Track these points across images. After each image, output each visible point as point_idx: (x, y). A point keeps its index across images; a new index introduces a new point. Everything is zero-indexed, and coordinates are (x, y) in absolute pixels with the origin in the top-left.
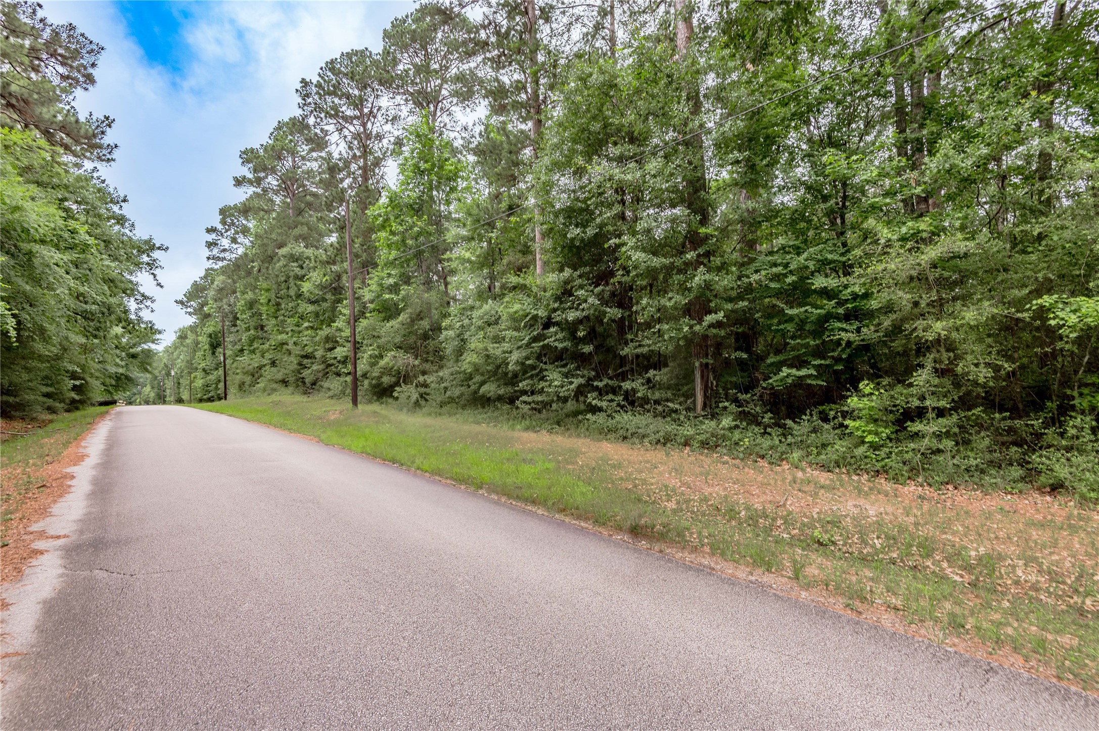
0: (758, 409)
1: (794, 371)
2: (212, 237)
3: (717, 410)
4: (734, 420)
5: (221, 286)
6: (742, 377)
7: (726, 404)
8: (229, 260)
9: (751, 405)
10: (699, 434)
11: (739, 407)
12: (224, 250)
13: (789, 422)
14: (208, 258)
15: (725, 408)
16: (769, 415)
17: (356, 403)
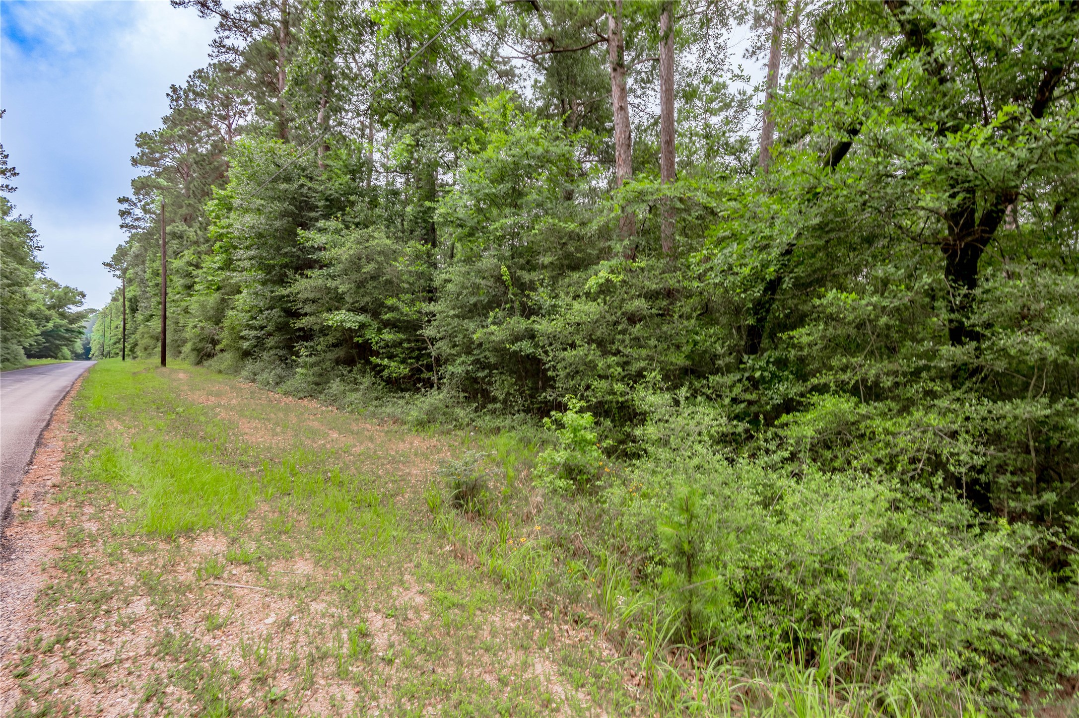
2: (124, 206)
8: (143, 228)
12: (138, 219)
14: (122, 226)
17: (163, 362)
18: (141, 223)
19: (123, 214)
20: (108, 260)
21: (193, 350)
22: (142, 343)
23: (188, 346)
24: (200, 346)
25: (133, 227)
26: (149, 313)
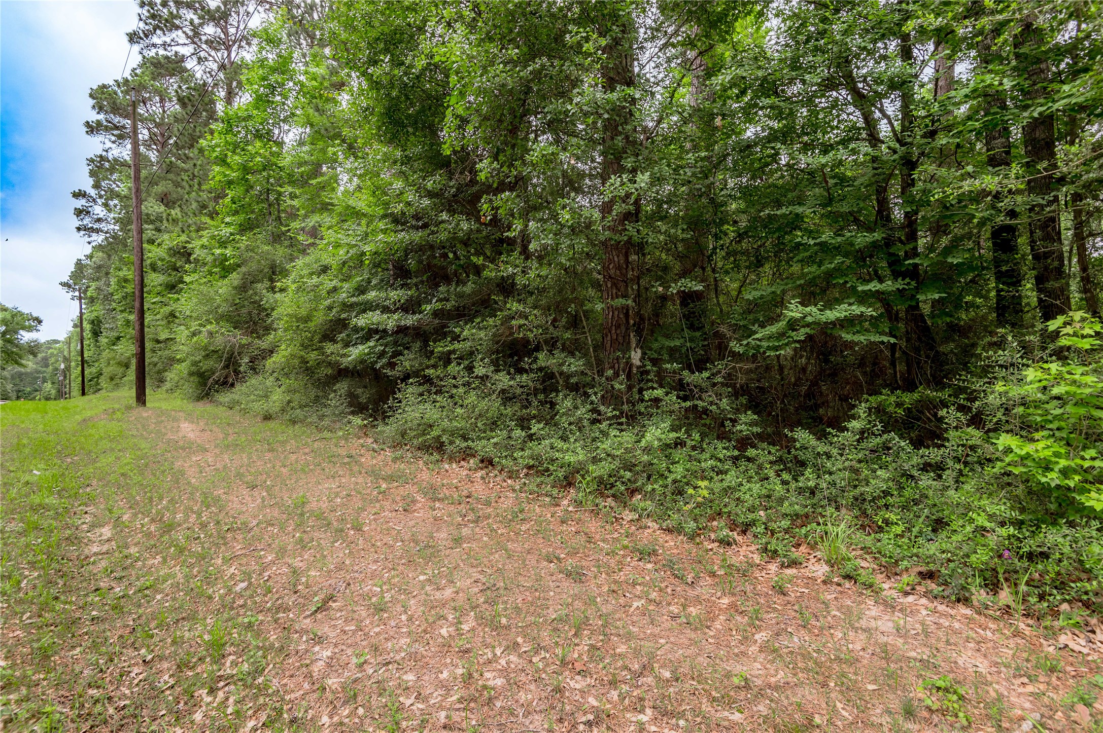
0: (724, 403)
1: (814, 313)
2: (81, 203)
3: (641, 407)
4: (673, 429)
5: (99, 263)
6: (691, 340)
7: (659, 392)
8: (106, 233)
9: (711, 396)
10: (595, 460)
11: (685, 399)
12: (99, 220)
13: (803, 436)
14: (79, 229)
15: (657, 400)
16: (751, 416)
17: (141, 398)
18: (103, 226)
19: (79, 212)
20: (66, 279)
21: (191, 374)
22: (107, 371)
23: (183, 368)
24: (206, 365)
25: (92, 230)
26: (116, 334)
